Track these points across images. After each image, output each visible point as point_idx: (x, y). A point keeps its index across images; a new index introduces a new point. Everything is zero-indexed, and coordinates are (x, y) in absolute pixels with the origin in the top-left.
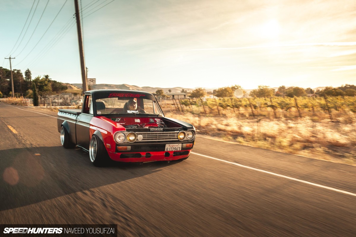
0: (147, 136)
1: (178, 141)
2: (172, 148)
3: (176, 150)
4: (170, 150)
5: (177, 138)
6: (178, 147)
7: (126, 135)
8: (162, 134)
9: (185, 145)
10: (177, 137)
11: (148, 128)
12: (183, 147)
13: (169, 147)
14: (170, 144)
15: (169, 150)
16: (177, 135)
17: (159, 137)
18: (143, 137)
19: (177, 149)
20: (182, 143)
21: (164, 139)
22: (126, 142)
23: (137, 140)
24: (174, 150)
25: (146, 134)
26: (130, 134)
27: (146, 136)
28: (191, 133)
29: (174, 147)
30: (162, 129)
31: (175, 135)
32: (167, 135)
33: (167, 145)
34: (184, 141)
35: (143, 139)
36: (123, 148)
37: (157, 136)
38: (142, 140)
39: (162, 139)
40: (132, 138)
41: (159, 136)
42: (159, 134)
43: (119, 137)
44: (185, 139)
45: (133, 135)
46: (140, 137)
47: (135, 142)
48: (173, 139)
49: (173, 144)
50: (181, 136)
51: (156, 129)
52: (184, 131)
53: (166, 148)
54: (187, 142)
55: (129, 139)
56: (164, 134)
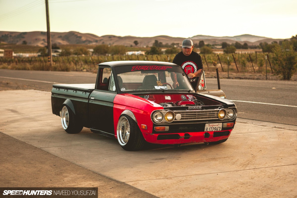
0: (186, 115)
1: (218, 121)
2: (212, 128)
3: (216, 131)
4: (210, 131)
5: (217, 117)
6: (218, 126)
7: (164, 114)
8: (202, 112)
9: (225, 124)
10: (217, 115)
11: (185, 106)
12: (224, 127)
13: (208, 127)
14: (210, 124)
15: (208, 130)
16: (217, 113)
17: (198, 116)
18: (182, 117)
19: (217, 129)
20: (223, 123)
21: (203, 118)
22: (163, 122)
23: (175, 119)
24: (214, 130)
25: (184, 112)
26: (168, 113)
27: (184, 115)
28: (232, 111)
29: (214, 127)
30: (200, 107)
31: (214, 114)
32: (207, 114)
33: (206, 124)
34: (224, 120)
35: (182, 119)
36: (161, 129)
37: (196, 114)
38: (180, 120)
39: (201, 118)
40: (170, 117)
41: (198, 114)
42: (198, 112)
43: (156, 117)
44: (226, 118)
45: (171, 115)
46: (178, 117)
47: (174, 122)
48: (213, 117)
49: (213, 124)
50: (222, 115)
51: (195, 108)
52: (225, 109)
53: (206, 128)
54: (228, 121)
55: (167, 119)
56: (203, 112)
